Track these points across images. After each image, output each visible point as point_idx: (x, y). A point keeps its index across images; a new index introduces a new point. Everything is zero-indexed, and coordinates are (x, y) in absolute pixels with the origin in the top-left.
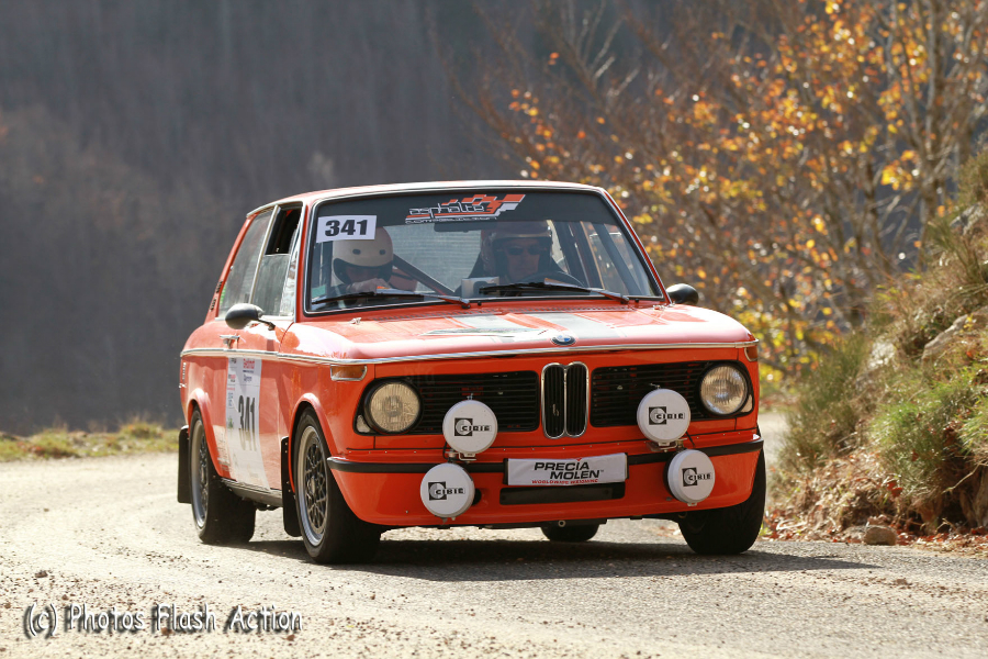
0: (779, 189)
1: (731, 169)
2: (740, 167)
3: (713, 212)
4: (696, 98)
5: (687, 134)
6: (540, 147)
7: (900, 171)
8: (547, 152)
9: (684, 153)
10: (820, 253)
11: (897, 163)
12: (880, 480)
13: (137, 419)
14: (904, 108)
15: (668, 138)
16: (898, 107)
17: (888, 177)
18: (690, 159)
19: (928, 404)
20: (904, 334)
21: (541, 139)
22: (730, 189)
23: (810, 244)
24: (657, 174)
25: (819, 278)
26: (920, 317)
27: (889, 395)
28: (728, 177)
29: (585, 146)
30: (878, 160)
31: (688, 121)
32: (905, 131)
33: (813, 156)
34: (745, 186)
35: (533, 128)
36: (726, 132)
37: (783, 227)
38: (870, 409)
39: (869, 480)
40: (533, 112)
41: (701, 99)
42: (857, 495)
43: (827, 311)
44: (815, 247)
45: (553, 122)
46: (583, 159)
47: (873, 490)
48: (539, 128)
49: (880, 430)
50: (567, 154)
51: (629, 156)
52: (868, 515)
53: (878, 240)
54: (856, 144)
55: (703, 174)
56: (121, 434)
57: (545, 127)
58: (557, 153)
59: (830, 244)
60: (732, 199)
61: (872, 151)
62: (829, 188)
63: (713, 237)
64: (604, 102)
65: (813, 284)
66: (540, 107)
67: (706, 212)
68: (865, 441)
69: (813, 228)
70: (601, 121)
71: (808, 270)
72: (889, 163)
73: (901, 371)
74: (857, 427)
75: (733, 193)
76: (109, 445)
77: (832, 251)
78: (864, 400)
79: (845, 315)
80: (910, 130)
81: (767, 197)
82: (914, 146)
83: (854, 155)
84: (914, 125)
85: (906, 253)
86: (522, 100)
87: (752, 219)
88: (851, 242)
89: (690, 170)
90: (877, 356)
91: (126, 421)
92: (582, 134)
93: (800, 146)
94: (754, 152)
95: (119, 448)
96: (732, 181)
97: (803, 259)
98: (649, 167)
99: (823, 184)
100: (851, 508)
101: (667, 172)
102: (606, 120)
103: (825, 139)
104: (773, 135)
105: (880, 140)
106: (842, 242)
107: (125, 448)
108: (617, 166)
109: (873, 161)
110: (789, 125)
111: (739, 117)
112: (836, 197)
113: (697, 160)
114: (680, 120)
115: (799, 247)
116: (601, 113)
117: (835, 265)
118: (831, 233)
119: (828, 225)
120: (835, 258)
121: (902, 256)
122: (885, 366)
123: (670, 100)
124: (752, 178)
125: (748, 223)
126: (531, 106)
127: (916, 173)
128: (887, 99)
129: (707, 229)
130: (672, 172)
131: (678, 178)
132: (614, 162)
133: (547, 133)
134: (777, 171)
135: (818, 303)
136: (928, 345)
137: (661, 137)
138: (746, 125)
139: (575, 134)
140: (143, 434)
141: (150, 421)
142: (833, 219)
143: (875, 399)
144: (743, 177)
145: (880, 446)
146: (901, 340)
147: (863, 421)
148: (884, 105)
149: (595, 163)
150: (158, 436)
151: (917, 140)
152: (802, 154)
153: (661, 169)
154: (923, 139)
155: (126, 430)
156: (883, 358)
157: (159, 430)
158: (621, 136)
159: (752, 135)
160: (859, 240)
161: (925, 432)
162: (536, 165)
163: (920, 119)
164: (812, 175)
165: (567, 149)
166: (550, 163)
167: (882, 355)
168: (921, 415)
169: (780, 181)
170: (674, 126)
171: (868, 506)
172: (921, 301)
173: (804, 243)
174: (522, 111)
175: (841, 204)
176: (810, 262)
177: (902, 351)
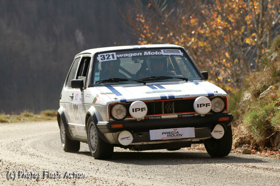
0: (215, 44)
1: (201, 39)
2: (204, 38)
3: (196, 51)
4: (191, 17)
5: (189, 28)
6: (145, 31)
7: (251, 39)
8: (147, 33)
9: (188, 34)
10: (227, 63)
11: (250, 37)
12: (247, 134)
13: (25, 111)
14: (252, 21)
15: (183, 29)
16: (251, 21)
17: (248, 41)
18: (189, 35)
19: (261, 112)
20: (254, 91)
21: (145, 29)
22: (201, 44)
23: (224, 60)
24: (180, 40)
25: (227, 71)
26: (259, 86)
27: (249, 109)
28: (201, 41)
29: (158, 32)
30: (245, 36)
31: (189, 24)
32: (253, 28)
33: (225, 34)
34: (205, 43)
35: (143, 26)
36: (200, 27)
37: (217, 55)
38: (243, 113)
39: (243, 134)
40: (143, 21)
41: (193, 18)
42: (240, 138)
43: (229, 80)
44: (226, 61)
45: (149, 24)
46: (158, 35)
47: (245, 137)
48: (145, 26)
49: (247, 120)
50: (153, 34)
51: (171, 34)
52: (243, 144)
53: (244, 60)
54: (238, 31)
55: (193, 40)
56: (21, 116)
57: (147, 26)
58: (150, 33)
59: (230, 61)
60: (201, 47)
61: (243, 34)
62: (230, 44)
63: (196, 58)
64: (164, 18)
65: (225, 72)
66: (146, 19)
67: (194, 51)
68: (242, 122)
69: (225, 56)
70: (163, 24)
71: (223, 68)
72: (248, 37)
73: (253, 102)
74: (240, 118)
75: (202, 45)
76: (17, 119)
77: (231, 63)
78: (242, 110)
79: (235, 82)
80: (254, 27)
81: (212, 46)
82: (255, 32)
83: (238, 35)
84: (255, 26)
85: (253, 64)
86: (140, 17)
87: (207, 53)
88: (236, 60)
89: (189, 39)
90: (246, 97)
91: (22, 111)
92: (157, 28)
93: (222, 32)
94: (208, 34)
95: (20, 120)
96: (201, 42)
97: (222, 65)
98: (177, 38)
99: (228, 43)
100: (238, 142)
101: (183, 39)
102: (165, 23)
103: (229, 30)
104: (214, 28)
105: (246, 30)
106: (234, 60)
107: (22, 120)
108: (168, 37)
109: (243, 36)
110: (219, 26)
111: (204, 24)
112: (232, 47)
113: (191, 36)
114: (186, 24)
115: (221, 61)
116: (163, 22)
117: (231, 67)
118: (230, 57)
119: (230, 55)
120: (232, 65)
121: (251, 64)
122: (248, 100)
123: (183, 18)
124: (208, 41)
125: (206, 54)
126: (142, 19)
127: (256, 40)
128: (247, 18)
129: (194, 56)
130: (184, 39)
131: (186, 41)
132: (167, 36)
133: (147, 27)
134: (215, 39)
135: (226, 78)
136: (261, 94)
137: (181, 29)
138: (206, 26)
139: (155, 28)
140: (27, 116)
141: (29, 112)
142: (231, 54)
143: (245, 110)
144: (205, 41)
145: (247, 124)
146: (253, 92)
147: (241, 116)
148: (247, 20)
149: (161, 36)
150: (32, 116)
151: (256, 30)
152: (222, 34)
153: (181, 38)
154: (258, 30)
155: (22, 114)
156: (247, 97)
157: (32, 114)
158: (169, 28)
159: (208, 28)
160: (239, 60)
161: (260, 121)
162: (144, 37)
163: (258, 25)
164: (225, 41)
165: (153, 32)
166: (148, 36)
167: (247, 96)
168: (259, 116)
169: (216, 41)
170: (184, 25)
171: (243, 142)
172: (259, 81)
173: (222, 60)
174: (140, 21)
175: (234, 49)
176: (224, 66)
177: (253, 96)
